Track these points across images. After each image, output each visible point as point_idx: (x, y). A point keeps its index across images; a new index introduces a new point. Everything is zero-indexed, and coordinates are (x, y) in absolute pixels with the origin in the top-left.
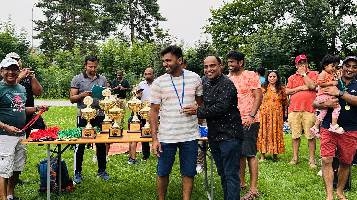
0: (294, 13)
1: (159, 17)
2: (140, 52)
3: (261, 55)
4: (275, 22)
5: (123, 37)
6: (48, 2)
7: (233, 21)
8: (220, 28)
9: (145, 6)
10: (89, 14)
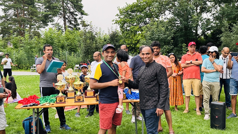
0: (171, 11)
1: (83, 12)
2: (71, 37)
3: (152, 39)
4: (160, 17)
5: (59, 26)
6: (5, 2)
7: (133, 16)
8: (124, 21)
9: (73, 5)
10: (34, 10)
